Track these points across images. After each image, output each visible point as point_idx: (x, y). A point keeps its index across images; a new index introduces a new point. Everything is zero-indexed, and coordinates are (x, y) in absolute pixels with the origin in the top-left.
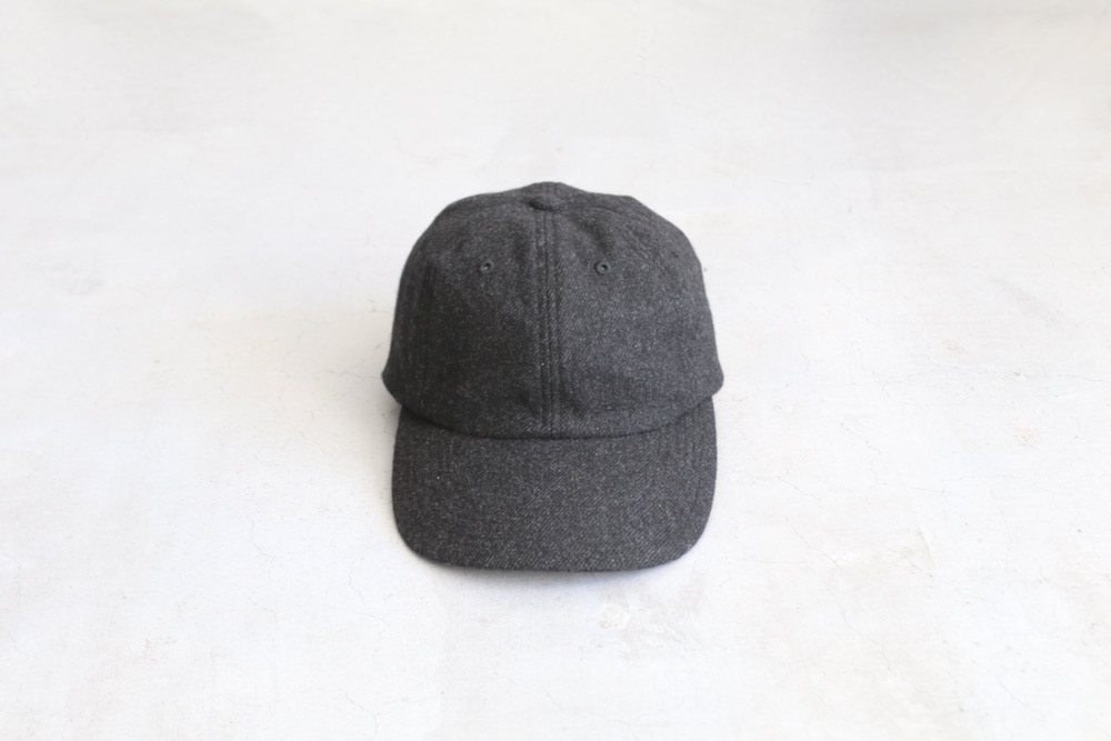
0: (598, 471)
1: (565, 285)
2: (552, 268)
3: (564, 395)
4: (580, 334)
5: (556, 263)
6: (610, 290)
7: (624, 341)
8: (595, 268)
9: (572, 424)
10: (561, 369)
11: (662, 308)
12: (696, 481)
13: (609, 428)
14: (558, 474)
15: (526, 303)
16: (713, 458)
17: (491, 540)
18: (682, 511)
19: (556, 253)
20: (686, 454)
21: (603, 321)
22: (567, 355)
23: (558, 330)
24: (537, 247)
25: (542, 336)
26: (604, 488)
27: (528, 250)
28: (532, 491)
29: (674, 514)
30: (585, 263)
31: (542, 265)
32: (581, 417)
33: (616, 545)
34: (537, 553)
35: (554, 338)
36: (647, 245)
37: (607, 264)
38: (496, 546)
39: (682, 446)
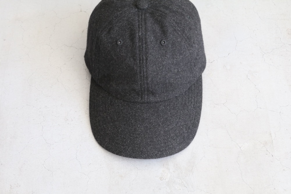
0: (160, 116)
1: (149, 53)
2: (144, 46)
3: (148, 91)
4: (154, 72)
5: (146, 43)
6: (166, 52)
7: (171, 71)
8: (160, 43)
9: (152, 99)
10: (147, 84)
11: (185, 55)
12: (194, 113)
13: (164, 98)
14: (147, 119)
15: (135, 60)
16: (201, 102)
17: (123, 146)
18: (189, 128)
19: (146, 38)
20: (192, 102)
21: (163, 66)
22: (150, 79)
23: (146, 71)
24: (139, 35)
25: (140, 73)
26: (163, 124)
27: (135, 37)
28: (137, 126)
29: (186, 130)
30: (157, 41)
31: (140, 44)
32: (155, 96)
33: (166, 147)
34: (139, 153)
35: (145, 74)
36: (180, 28)
37: (165, 41)
38: (125, 149)
39: (190, 99)
